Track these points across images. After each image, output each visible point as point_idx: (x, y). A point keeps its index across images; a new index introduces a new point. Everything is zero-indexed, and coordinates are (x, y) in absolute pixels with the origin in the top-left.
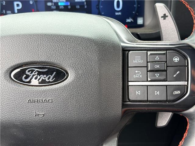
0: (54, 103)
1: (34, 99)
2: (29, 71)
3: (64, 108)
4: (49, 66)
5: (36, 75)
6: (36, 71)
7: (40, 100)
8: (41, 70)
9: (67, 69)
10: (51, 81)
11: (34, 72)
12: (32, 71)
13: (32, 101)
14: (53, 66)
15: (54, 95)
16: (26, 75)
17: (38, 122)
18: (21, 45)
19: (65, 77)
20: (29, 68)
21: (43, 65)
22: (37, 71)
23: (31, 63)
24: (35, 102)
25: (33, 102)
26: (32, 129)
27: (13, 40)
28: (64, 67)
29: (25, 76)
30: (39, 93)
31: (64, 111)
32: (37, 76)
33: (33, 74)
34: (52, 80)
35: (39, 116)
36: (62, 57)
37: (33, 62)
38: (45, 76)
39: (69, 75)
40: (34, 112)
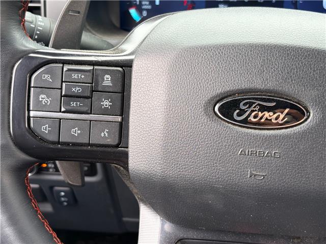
0: (283, 159)
1: (250, 150)
2: (245, 105)
3: (298, 169)
4: (279, 98)
5: (256, 110)
6: (257, 105)
7: (260, 153)
8: (265, 104)
9: (308, 105)
10: (280, 122)
11: (254, 105)
12: (251, 104)
13: (247, 153)
14: (286, 99)
15: (284, 145)
16: (241, 110)
17: (253, 187)
18: (235, 60)
19: (305, 118)
20: (245, 99)
21: (269, 96)
22: (259, 104)
23: (249, 90)
24: (251, 154)
25: (248, 155)
26: (239, 198)
27: (222, 52)
28: (303, 100)
29: (237, 111)
30: (259, 141)
31: (299, 173)
32: (257, 112)
33: (252, 108)
34: (282, 120)
35: (256, 177)
36: (302, 84)
37: (252, 90)
38: (271, 114)
39: (311, 115)
40: (248, 171)
